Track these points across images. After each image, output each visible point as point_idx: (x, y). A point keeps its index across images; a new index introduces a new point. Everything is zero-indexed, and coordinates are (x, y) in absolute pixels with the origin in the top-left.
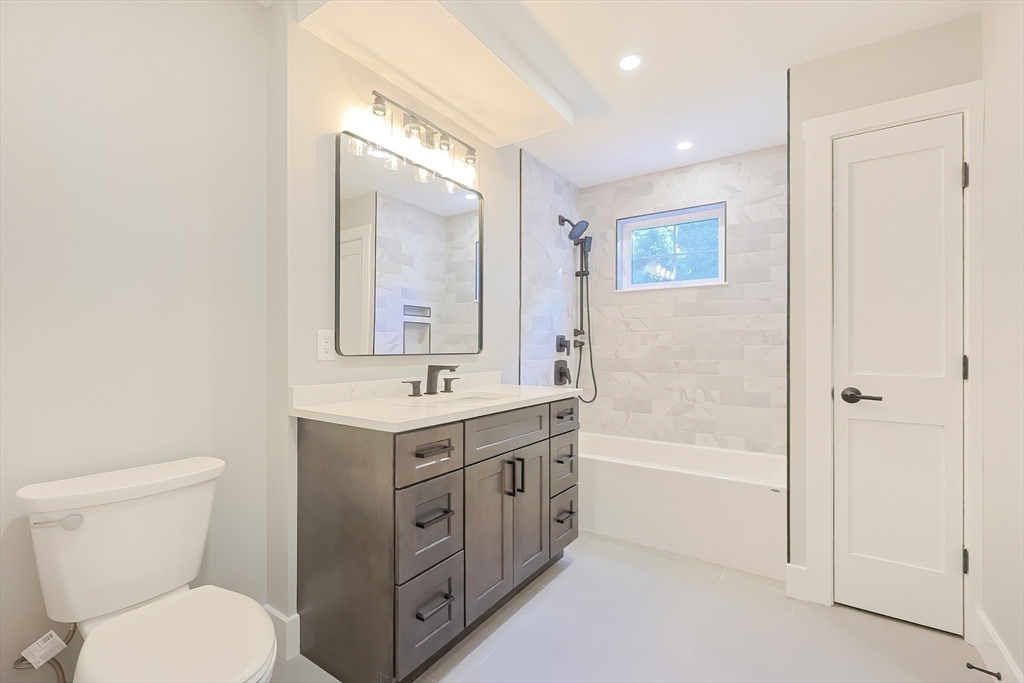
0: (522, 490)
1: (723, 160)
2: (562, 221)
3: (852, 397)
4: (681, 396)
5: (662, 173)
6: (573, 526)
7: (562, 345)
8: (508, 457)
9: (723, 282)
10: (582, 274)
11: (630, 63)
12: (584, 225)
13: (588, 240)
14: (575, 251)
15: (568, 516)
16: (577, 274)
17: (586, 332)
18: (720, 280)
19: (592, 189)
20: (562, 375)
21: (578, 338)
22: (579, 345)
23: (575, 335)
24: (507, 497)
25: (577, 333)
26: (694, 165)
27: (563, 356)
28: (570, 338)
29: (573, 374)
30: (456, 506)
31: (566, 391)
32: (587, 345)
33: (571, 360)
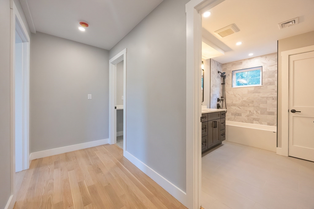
0: (216, 127)
1: (261, 56)
2: (219, 72)
3: (294, 111)
4: (250, 112)
5: (245, 60)
6: (224, 137)
7: (218, 100)
8: (214, 121)
9: (261, 85)
10: (223, 84)
11: (239, 44)
12: (224, 73)
13: (225, 76)
14: (221, 79)
15: (224, 135)
16: (222, 84)
17: (224, 97)
18: (260, 85)
19: (226, 64)
20: (218, 107)
21: (222, 99)
22: (222, 100)
23: (221, 98)
24: (214, 128)
25: (222, 97)
26: (254, 58)
27: (219, 103)
28: (220, 98)
29: (221, 107)
30: (207, 127)
31: (220, 110)
32: (224, 100)
33: (220, 104)
